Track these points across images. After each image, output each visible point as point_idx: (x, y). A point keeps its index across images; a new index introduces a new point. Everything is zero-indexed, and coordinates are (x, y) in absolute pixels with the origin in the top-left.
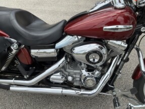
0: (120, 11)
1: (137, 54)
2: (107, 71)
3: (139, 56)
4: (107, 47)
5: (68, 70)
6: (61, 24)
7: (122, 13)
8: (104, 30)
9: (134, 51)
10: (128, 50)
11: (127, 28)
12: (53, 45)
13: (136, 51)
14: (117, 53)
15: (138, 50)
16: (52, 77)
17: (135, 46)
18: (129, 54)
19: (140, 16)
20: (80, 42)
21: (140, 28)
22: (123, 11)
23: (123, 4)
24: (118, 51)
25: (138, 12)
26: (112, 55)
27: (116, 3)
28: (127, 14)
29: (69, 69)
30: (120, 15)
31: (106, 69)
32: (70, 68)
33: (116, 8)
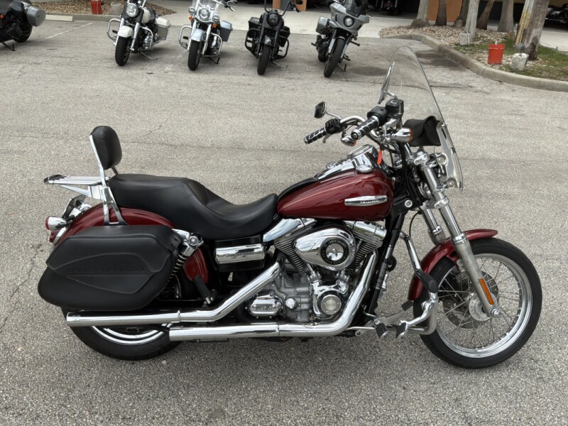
0: (366, 177)
1: (405, 245)
2: (358, 284)
3: (409, 248)
4: (354, 235)
5: (283, 290)
6: (271, 201)
7: (369, 178)
8: (346, 204)
9: (400, 242)
10: (389, 240)
11: (379, 200)
12: (258, 236)
13: (403, 242)
14: (372, 246)
15: (406, 239)
16: (256, 302)
17: (401, 234)
18: (393, 248)
19: (399, 183)
20: (307, 229)
21: (404, 202)
22: (370, 176)
23: (369, 166)
24: (374, 242)
25: (395, 177)
26: (365, 250)
27: (359, 165)
28: (377, 180)
29: (285, 287)
30: (367, 181)
31: (356, 281)
32: (287, 286)
33: (359, 173)
